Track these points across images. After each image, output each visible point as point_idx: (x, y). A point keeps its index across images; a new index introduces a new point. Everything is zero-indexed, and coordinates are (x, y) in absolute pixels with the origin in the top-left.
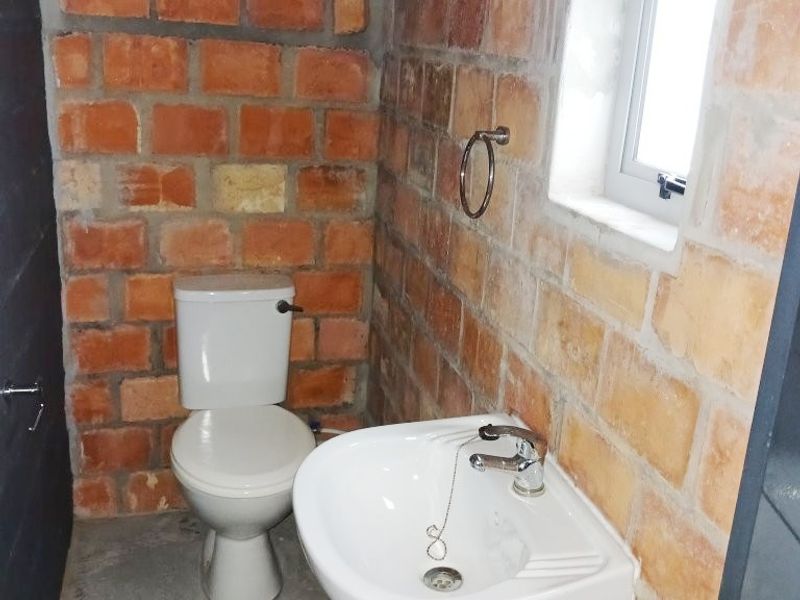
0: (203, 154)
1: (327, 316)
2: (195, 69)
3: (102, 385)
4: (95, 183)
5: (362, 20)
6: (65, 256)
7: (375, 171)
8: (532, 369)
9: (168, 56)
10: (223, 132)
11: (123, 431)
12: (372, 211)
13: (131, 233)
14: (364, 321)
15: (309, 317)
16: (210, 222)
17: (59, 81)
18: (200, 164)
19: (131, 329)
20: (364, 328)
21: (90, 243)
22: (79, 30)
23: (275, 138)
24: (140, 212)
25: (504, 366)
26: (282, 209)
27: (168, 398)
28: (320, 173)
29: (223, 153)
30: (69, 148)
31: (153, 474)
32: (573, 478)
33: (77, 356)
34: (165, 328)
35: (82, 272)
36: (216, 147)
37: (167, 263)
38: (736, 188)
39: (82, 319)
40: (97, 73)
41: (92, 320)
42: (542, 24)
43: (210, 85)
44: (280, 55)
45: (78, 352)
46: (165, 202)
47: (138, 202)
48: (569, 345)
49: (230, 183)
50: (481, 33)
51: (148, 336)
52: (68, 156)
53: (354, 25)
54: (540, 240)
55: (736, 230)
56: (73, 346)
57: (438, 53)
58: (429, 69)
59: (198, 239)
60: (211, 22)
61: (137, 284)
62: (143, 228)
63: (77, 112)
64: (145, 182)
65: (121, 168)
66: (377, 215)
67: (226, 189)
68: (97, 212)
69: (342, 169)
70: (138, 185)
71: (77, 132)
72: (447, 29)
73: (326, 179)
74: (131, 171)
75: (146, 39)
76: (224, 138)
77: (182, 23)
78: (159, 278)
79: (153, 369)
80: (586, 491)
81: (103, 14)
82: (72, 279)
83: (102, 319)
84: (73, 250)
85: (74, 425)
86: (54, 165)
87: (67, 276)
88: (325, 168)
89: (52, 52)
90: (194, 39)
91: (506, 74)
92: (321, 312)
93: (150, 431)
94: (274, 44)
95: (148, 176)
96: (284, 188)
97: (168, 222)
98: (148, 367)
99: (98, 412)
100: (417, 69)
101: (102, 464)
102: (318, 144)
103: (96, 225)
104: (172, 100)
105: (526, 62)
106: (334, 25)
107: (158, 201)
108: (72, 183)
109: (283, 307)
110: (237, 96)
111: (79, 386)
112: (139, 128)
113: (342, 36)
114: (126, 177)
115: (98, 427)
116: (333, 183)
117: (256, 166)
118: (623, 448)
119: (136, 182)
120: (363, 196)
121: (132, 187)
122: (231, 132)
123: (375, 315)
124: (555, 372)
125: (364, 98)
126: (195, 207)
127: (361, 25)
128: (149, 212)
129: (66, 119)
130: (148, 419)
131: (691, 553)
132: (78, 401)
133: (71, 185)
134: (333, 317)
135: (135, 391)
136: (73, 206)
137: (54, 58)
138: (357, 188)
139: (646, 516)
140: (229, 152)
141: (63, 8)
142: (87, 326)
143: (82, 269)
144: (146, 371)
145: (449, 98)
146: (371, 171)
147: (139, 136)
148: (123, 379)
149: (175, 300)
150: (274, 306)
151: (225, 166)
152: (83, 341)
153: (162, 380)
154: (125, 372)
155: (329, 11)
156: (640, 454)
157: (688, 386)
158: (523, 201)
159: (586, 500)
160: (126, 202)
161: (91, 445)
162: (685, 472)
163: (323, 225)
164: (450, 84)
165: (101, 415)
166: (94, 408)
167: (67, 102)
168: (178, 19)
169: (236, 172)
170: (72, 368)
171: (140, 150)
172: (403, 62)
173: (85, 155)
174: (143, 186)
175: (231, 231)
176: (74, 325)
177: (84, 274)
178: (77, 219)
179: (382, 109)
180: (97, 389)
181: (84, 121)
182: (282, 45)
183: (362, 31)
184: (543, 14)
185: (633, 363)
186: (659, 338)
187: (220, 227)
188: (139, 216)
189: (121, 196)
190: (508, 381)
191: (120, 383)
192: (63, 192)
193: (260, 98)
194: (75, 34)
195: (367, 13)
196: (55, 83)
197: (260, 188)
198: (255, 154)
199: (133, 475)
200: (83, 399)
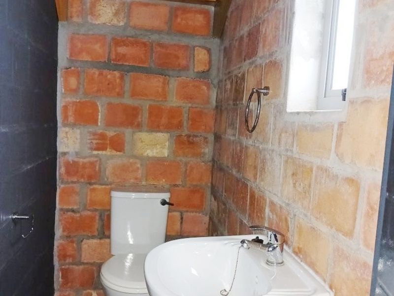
0: (129, 127)
1: (187, 211)
2: (127, 87)
3: (72, 242)
4: (77, 139)
5: (208, 65)
6: (60, 174)
7: (213, 138)
8: (280, 205)
9: (115, 80)
10: (140, 117)
11: (81, 267)
12: (210, 158)
13: (92, 164)
14: (206, 216)
15: (178, 211)
16: (131, 160)
17: (63, 90)
18: (128, 132)
19: (89, 213)
20: (206, 219)
21: (73, 168)
22: (75, 67)
23: (164, 120)
24: (98, 154)
25: (267, 210)
26: (166, 156)
27: (105, 251)
28: (185, 138)
29: (139, 127)
30: (66, 122)
31: (95, 292)
32: (299, 257)
33: (62, 226)
34: (106, 213)
35: (67, 183)
36: (136, 123)
37: (110, 180)
38: (372, 60)
39: (65, 207)
40: (81, 86)
41: (71, 208)
42: (283, 30)
43: (134, 94)
44: (168, 81)
45: (62, 224)
46: (110, 150)
47: (97, 149)
48: (297, 184)
49: (142, 142)
50: (258, 48)
51: (97, 218)
52: (65, 125)
53: (204, 67)
54: (283, 135)
55: (373, 82)
56: (60, 220)
57: (240, 68)
58: (236, 78)
59: (124, 169)
60: (136, 65)
61: (94, 190)
62: (98, 162)
63: (71, 105)
64: (101, 140)
65: (89, 132)
66: (213, 160)
67: (139, 145)
68: (77, 154)
69: (196, 136)
70: (97, 141)
71: (70, 114)
72: (244, 54)
73: (189, 141)
74: (95, 134)
75: (105, 72)
76: (140, 120)
77: (122, 65)
78: (105, 188)
79: (98, 235)
80: (306, 263)
81: (86, 60)
82: (62, 186)
83: (75, 207)
84: (64, 172)
85: (57, 262)
86: (58, 130)
87: (60, 184)
88: (188, 136)
89: (62, 76)
90: (128, 73)
91: (267, 61)
92: (184, 209)
93: (95, 268)
94: (166, 76)
95: (102, 136)
96: (167, 145)
97: (111, 160)
98: (96, 234)
99: (70, 256)
100: (231, 80)
101: (70, 284)
102: (185, 124)
103: (76, 160)
104: (116, 101)
105: (276, 51)
106: (194, 68)
107: (107, 149)
108: (66, 139)
109: (164, 203)
110: (146, 100)
111: (62, 241)
112: (100, 114)
113: (198, 72)
114: (92, 137)
115: (70, 264)
116: (191, 143)
117: (154, 134)
118: (324, 229)
119: (96, 139)
120: (207, 150)
121: (95, 142)
122: (144, 117)
123: (212, 211)
124: (290, 202)
125: (208, 102)
126: (124, 153)
127: (207, 68)
128: (102, 154)
129: (65, 108)
130: (94, 262)
131: (359, 275)
132: (60, 250)
133: (65, 140)
134: (190, 212)
135: (88, 246)
136: (66, 150)
137: (62, 79)
138: (203, 146)
139: (336, 263)
140: (142, 127)
141: (68, 57)
142: (68, 210)
143: (68, 182)
144: (95, 236)
145: (244, 87)
146: (211, 138)
147: (100, 117)
148: (83, 239)
149: (111, 197)
150: (159, 201)
151: (140, 133)
152: (65, 218)
153: (102, 241)
154: (84, 235)
155: (192, 61)
156: (332, 228)
157: (354, 178)
158: (275, 119)
159: (306, 267)
160: (92, 149)
161: (65, 273)
162: (354, 228)
163: (186, 164)
164: (244, 79)
165: (71, 258)
166: (68, 254)
167: (67, 100)
168: (121, 63)
169: (144, 136)
170: (59, 232)
171: (99, 124)
172: (225, 80)
173: (73, 126)
174: (100, 141)
175: (141, 165)
176: (61, 210)
177: (69, 184)
178: (67, 156)
179: (217, 107)
180: (71, 244)
181: (74, 109)
182: (169, 76)
183: (208, 71)
184: (283, 26)
185: (327, 179)
186: (339, 158)
187: (136, 163)
188: (96, 156)
189: (89, 146)
190: (269, 218)
191: (82, 241)
192: (61, 142)
193: (158, 101)
194: (73, 68)
195: (210, 62)
196: (62, 90)
197: (156, 145)
198: (155, 127)
199: (85, 292)
200: (63, 248)
